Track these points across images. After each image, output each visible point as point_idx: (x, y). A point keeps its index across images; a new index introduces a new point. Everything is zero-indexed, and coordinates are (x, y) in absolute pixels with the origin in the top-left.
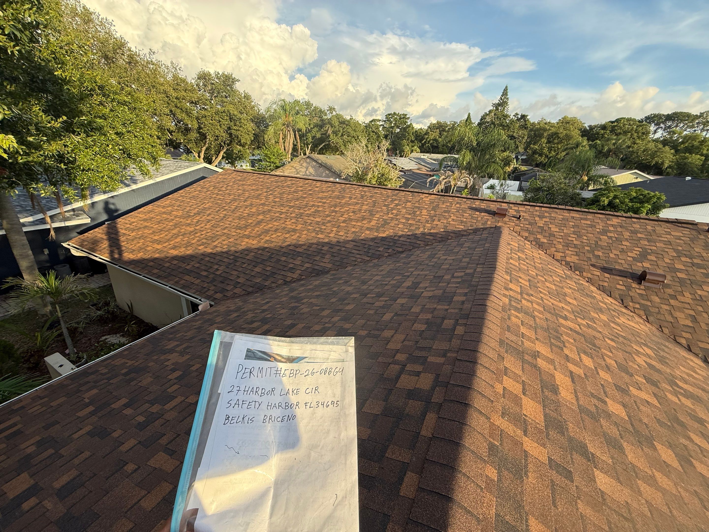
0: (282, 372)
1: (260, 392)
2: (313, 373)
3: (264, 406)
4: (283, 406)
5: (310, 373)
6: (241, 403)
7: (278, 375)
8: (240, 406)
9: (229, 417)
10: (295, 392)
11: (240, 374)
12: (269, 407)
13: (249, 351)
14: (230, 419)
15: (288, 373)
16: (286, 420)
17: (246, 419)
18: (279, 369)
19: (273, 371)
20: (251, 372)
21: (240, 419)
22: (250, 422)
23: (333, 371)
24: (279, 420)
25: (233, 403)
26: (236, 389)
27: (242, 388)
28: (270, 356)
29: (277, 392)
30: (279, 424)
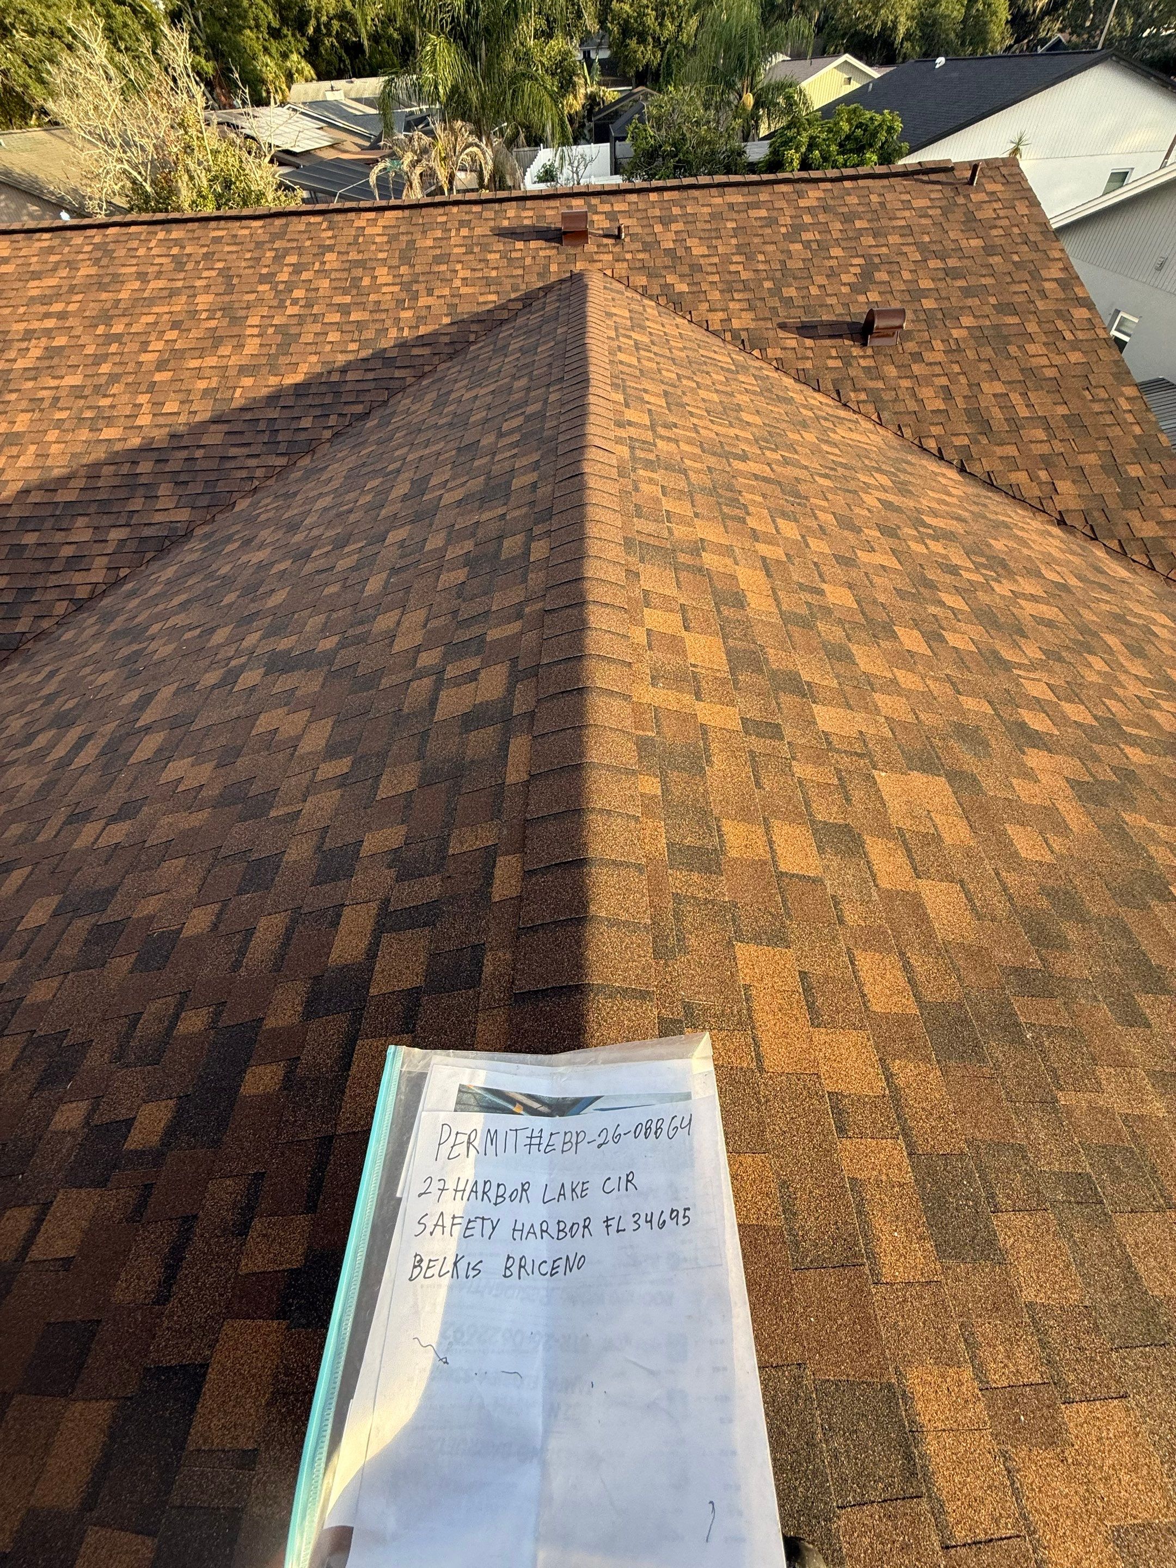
0: (545, 1142)
1: (492, 1195)
2: (617, 1138)
3: (504, 1230)
4: (553, 1230)
5: (610, 1138)
6: (448, 1222)
7: (534, 1148)
8: (447, 1230)
9: (421, 1260)
10: (578, 1190)
11: (445, 1148)
12: (517, 1234)
13: (462, 1090)
14: (424, 1265)
15: (558, 1140)
16: (561, 1270)
17: (462, 1265)
18: (536, 1134)
19: (523, 1139)
20: (469, 1143)
21: (449, 1266)
22: (472, 1273)
23: (665, 1127)
24: (543, 1271)
25: (430, 1224)
26: (436, 1185)
27: (451, 1185)
28: (513, 1101)
29: (535, 1192)
30: (543, 1282)
